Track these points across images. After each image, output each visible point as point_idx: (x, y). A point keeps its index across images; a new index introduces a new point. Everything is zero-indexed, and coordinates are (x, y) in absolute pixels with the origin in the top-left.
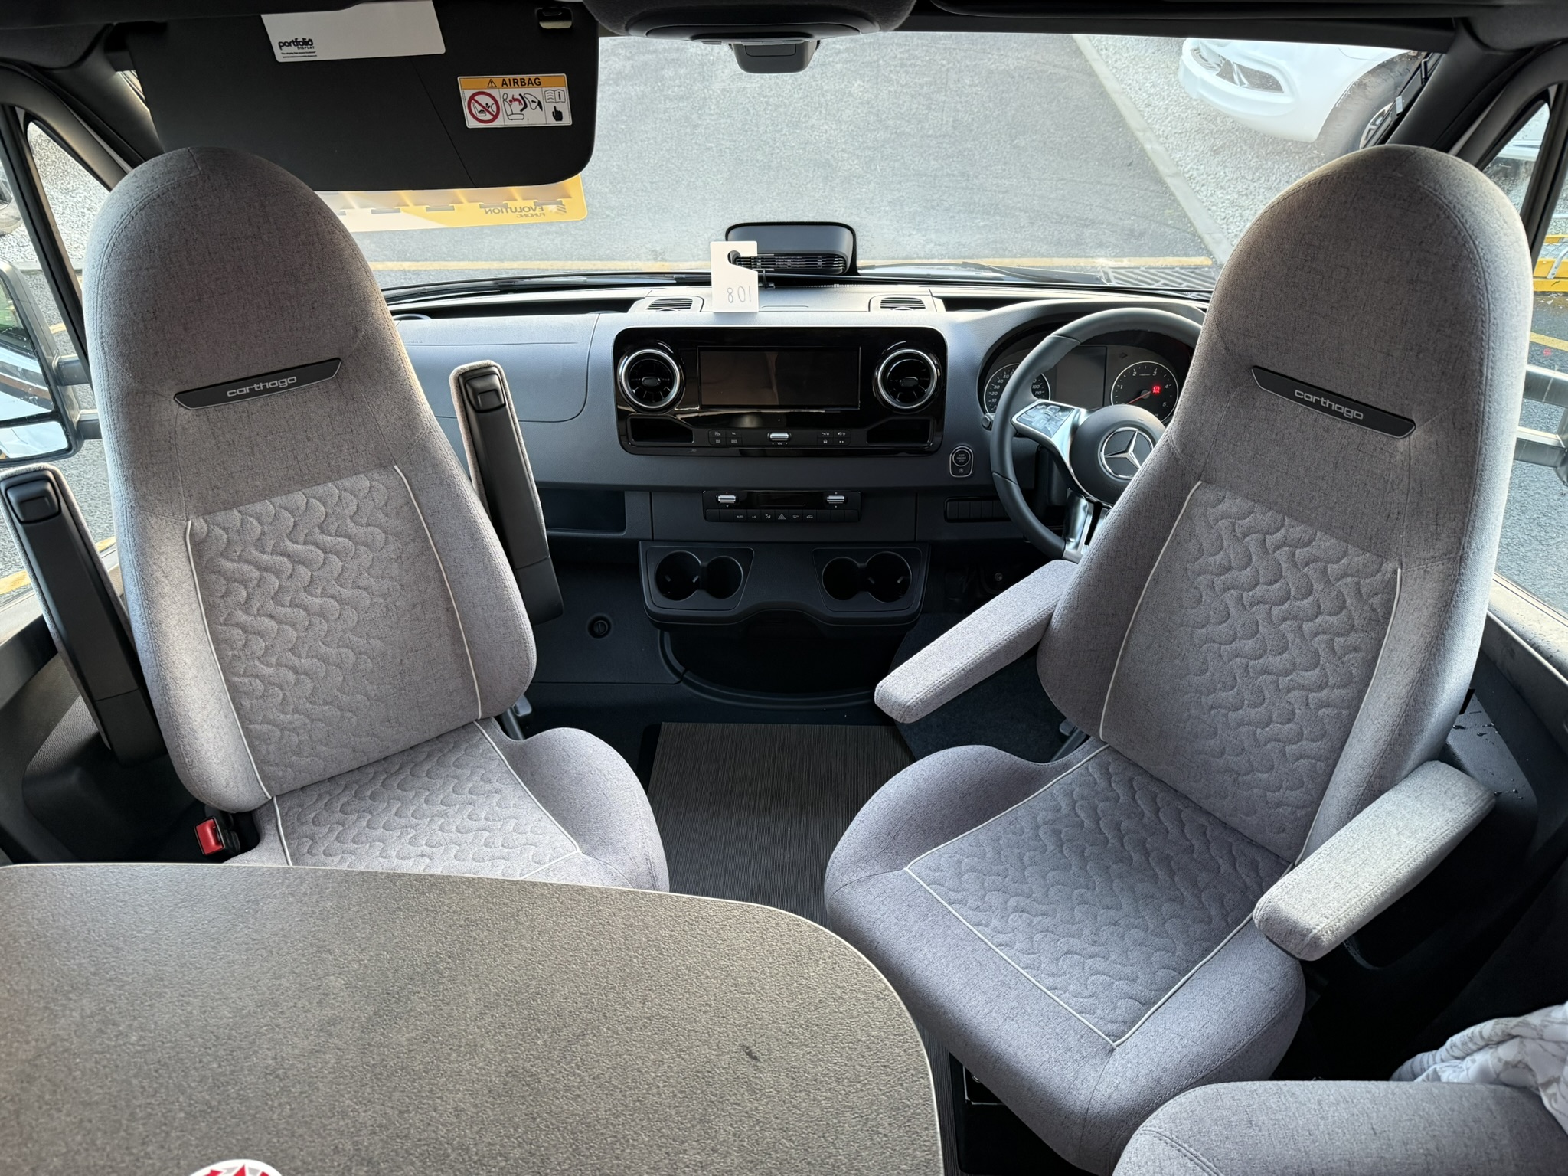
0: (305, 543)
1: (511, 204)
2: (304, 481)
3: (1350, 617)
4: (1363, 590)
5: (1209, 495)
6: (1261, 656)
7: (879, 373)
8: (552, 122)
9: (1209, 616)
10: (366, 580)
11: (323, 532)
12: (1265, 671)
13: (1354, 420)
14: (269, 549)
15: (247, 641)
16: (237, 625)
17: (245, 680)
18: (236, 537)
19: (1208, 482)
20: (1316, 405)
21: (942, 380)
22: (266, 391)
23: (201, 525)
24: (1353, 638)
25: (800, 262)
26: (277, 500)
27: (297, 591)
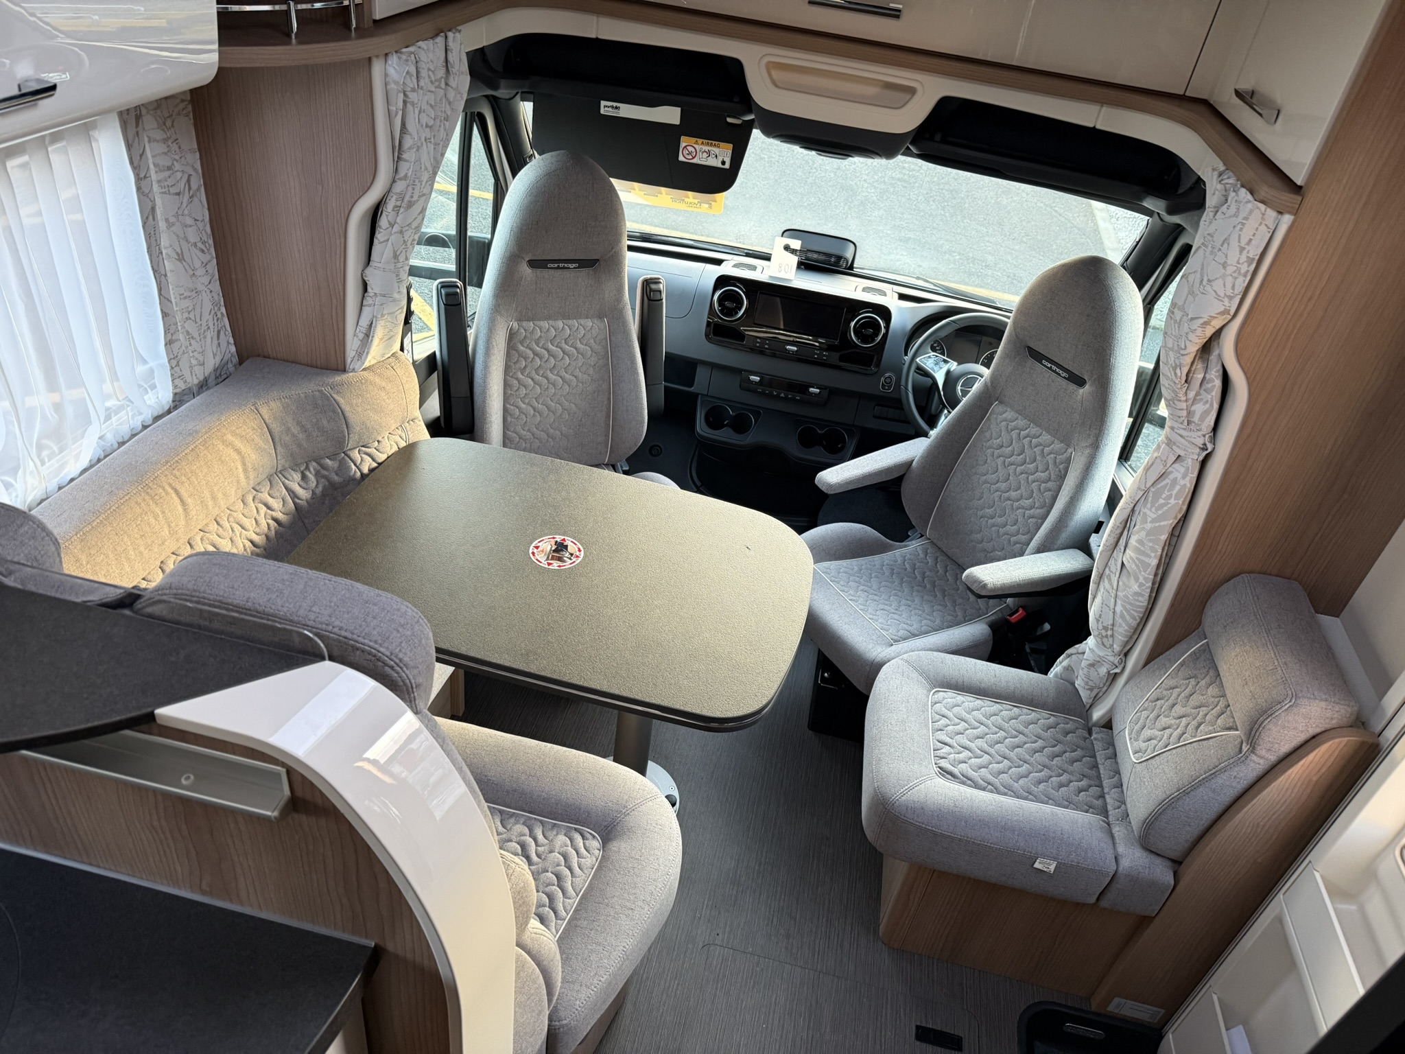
0: (557, 347)
1: (686, 200)
2: (565, 316)
3: (1050, 474)
4: (1058, 461)
5: (1000, 408)
6: (1008, 491)
7: (853, 324)
8: (720, 165)
9: (988, 470)
10: (577, 373)
11: (566, 343)
12: (1009, 499)
13: (1064, 378)
14: (541, 345)
15: (519, 388)
16: (517, 379)
17: (512, 407)
18: (529, 335)
19: (1001, 402)
20: (1050, 369)
21: (886, 335)
22: (564, 268)
23: (516, 325)
24: (1050, 484)
25: (822, 258)
26: (550, 322)
27: (546, 370)
